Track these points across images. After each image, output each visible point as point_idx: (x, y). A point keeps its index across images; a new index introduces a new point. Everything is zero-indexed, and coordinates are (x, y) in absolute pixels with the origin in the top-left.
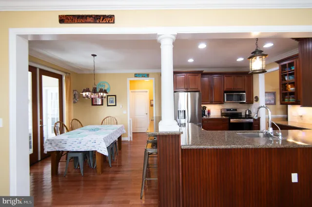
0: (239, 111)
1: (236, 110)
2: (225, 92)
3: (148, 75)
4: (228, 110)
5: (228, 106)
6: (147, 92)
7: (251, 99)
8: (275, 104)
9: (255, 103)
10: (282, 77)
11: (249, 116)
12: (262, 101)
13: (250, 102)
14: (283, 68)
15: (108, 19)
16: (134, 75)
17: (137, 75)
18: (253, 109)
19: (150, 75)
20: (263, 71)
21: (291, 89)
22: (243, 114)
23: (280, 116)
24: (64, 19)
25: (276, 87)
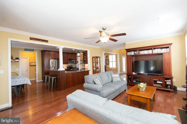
0: (73, 66)
1: (72, 66)
2: (69, 60)
3: (33, 50)
4: (69, 66)
5: (69, 65)
6: (27, 58)
7: (76, 62)
8: (82, 64)
9: (77, 63)
10: (84, 57)
11: (75, 68)
12: (79, 63)
13: (76, 63)
14: (84, 54)
15: (47, 41)
16: (24, 50)
17: (26, 50)
18: (77, 65)
19: (34, 50)
20: (80, 56)
21: (85, 60)
22: (74, 67)
23: (84, 67)
24: (31, 39)
25: (82, 59)
